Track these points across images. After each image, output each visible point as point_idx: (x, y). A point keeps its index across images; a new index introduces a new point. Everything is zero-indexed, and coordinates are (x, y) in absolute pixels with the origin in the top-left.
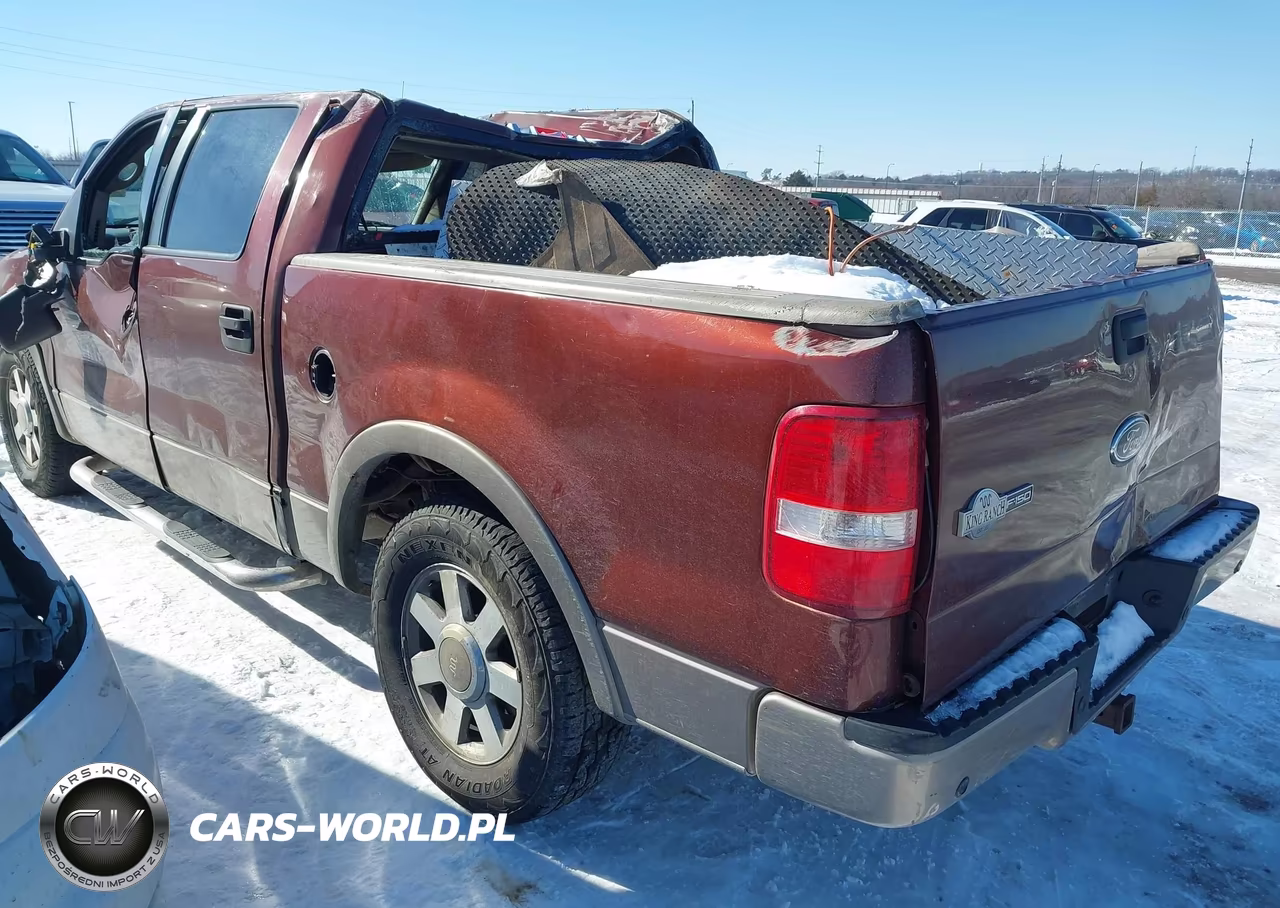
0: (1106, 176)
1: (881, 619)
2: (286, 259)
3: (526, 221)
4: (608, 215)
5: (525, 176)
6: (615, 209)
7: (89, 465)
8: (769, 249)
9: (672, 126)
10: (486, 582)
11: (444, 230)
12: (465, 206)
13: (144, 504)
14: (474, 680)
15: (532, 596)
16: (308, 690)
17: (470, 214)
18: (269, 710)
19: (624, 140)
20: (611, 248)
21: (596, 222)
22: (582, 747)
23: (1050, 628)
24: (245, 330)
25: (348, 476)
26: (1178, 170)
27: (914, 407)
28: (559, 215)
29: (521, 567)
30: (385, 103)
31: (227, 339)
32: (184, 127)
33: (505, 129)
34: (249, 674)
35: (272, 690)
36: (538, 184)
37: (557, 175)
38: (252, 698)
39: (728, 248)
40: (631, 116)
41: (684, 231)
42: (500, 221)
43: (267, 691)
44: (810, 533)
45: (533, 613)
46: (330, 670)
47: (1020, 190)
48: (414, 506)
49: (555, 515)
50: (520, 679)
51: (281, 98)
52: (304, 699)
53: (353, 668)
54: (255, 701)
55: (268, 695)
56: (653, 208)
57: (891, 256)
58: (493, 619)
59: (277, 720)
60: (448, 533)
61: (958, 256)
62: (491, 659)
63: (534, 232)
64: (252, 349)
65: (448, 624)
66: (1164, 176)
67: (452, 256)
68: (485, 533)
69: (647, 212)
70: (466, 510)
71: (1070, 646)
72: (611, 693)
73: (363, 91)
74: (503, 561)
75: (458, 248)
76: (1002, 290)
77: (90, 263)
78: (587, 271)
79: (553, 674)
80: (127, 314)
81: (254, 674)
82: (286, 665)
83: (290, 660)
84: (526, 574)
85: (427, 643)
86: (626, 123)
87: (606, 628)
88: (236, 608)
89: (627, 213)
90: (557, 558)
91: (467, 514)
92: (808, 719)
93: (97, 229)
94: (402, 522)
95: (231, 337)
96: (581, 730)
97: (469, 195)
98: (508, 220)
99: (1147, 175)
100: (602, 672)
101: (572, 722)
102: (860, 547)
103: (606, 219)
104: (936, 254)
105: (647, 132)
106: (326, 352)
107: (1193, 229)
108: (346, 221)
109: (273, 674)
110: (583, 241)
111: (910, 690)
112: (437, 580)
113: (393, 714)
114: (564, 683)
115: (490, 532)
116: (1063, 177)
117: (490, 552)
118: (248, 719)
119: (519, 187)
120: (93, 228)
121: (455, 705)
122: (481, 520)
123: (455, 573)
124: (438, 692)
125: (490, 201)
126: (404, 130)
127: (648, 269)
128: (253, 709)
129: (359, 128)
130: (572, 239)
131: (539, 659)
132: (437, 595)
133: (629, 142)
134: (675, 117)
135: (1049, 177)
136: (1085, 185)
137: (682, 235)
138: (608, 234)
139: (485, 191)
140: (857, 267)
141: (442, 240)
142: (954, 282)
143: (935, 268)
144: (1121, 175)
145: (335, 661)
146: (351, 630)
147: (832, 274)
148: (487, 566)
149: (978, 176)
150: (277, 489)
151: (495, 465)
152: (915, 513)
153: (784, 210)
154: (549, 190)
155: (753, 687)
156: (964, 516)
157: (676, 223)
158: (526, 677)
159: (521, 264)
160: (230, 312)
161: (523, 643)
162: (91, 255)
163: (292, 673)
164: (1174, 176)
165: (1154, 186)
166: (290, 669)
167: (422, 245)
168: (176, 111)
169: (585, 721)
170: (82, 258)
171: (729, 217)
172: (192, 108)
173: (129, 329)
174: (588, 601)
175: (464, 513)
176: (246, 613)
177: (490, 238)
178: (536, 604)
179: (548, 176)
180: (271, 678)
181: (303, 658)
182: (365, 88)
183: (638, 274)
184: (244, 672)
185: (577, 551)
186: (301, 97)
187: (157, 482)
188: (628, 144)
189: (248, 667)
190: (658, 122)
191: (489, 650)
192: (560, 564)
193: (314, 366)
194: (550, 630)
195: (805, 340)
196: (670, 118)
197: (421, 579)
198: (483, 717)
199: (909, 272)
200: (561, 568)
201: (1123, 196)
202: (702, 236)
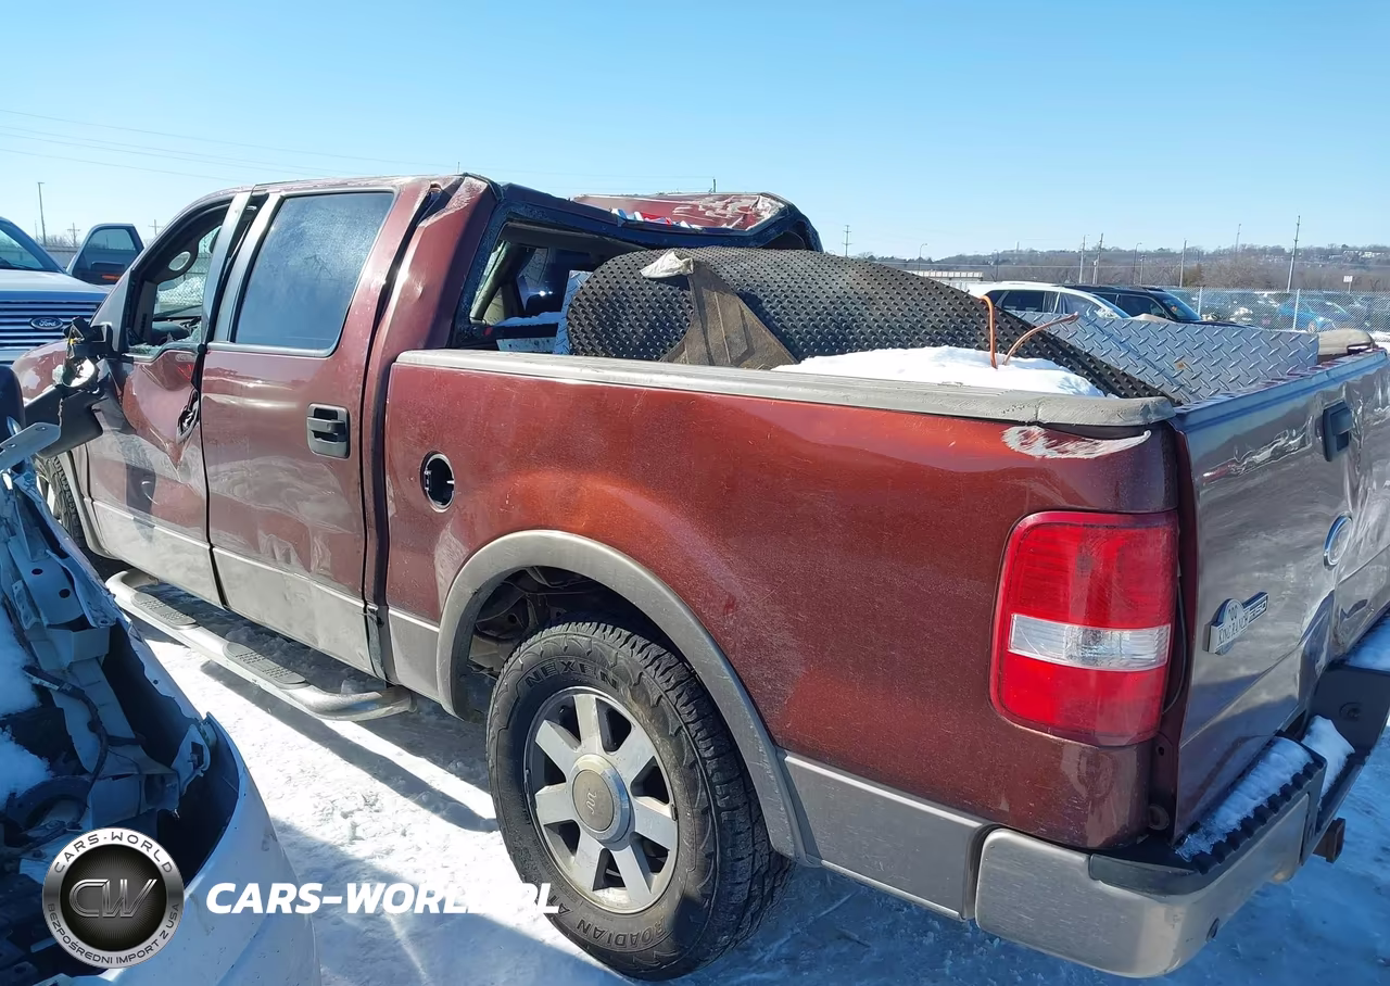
0: (1147, 255)
1: (1124, 747)
2: (390, 356)
3: (654, 314)
4: (744, 306)
5: (651, 266)
6: (751, 300)
7: (124, 580)
8: (921, 340)
9: (776, 211)
10: (636, 708)
11: (563, 324)
12: (587, 299)
13: (197, 624)
14: (617, 818)
15: (692, 722)
16: (400, 831)
17: (592, 307)
18: (359, 855)
19: (724, 226)
20: (748, 340)
21: (730, 315)
22: (750, 891)
23: (1274, 748)
24: (341, 432)
25: (470, 591)
26: (1222, 248)
27: (1167, 514)
28: (691, 308)
29: (679, 689)
30: (493, 188)
31: (314, 443)
32: (255, 213)
33: (608, 214)
34: (332, 814)
35: (359, 833)
36: (666, 275)
37: (688, 264)
38: (339, 842)
39: (876, 340)
40: (729, 200)
41: (827, 322)
42: (625, 314)
43: (354, 833)
44: (1050, 653)
45: (694, 742)
46: (418, 807)
47: (1060, 270)
48: (546, 622)
49: (726, 633)
50: (676, 816)
51: (371, 182)
52: (395, 840)
53: (445, 804)
54: (342, 845)
55: (356, 838)
56: (792, 298)
57: (1055, 348)
58: (640, 748)
59: (370, 867)
60: (589, 653)
61: (1125, 347)
62: (636, 794)
63: (662, 325)
64: (347, 454)
65: (585, 757)
66: (1208, 255)
67: (573, 352)
68: (635, 654)
69: (785, 303)
70: (610, 628)
71: (1300, 769)
72: (792, 833)
73: (466, 175)
74: (656, 684)
75: (580, 343)
76: (1177, 382)
77: (138, 360)
78: (722, 365)
79: (719, 811)
80: (185, 415)
81: (337, 814)
82: (370, 803)
83: (374, 798)
84: (684, 698)
85: (555, 775)
86: (725, 207)
87: (790, 759)
88: (303, 739)
89: (764, 304)
90: (731, 681)
91: (612, 632)
92: (1046, 860)
93: (144, 323)
94: (530, 642)
95: (319, 440)
96: (748, 875)
97: (591, 287)
98: (634, 313)
99: (1190, 254)
100: (782, 809)
101: (740, 863)
102: (1104, 666)
103: (742, 312)
104: (1102, 344)
105: (748, 218)
106: (443, 457)
107: (1246, 310)
108: (455, 315)
109: (357, 814)
110: (717, 334)
111: (1157, 823)
112: (570, 705)
113: (514, 858)
114: (731, 821)
115: (640, 651)
116: (1104, 256)
117: (641, 674)
118: (338, 867)
119: (644, 278)
120: (140, 323)
121: (590, 847)
122: (630, 637)
123: (594, 697)
124: (569, 833)
125: (613, 293)
126: (514, 216)
127: (790, 363)
128: (343, 855)
129: (467, 214)
130: (705, 332)
131: (702, 794)
132: (570, 723)
133: (730, 227)
134: (778, 200)
135: (1089, 256)
136: (1128, 264)
137: (826, 327)
138: (745, 327)
139: (607, 282)
140: (1020, 359)
141: (561, 335)
142: (1124, 374)
143: (1102, 359)
144: (1163, 254)
145: (424, 798)
146: (435, 762)
147: (995, 367)
148: (638, 688)
149: (1013, 256)
150: (372, 606)
151: (655, 578)
152: (1166, 630)
153: (934, 299)
154: (678, 281)
155: (975, 824)
156: (1216, 630)
157: (818, 314)
158: (686, 814)
159: (650, 359)
160: (320, 413)
161: (683, 777)
162: (138, 352)
163: (377, 811)
164: (1218, 255)
165: (1199, 265)
166: (375, 808)
167: (533, 340)
168: (248, 195)
169: (753, 863)
170: (127, 355)
171: (875, 307)
172: (263, 193)
173: (187, 432)
174: (767, 729)
175: (608, 631)
176: (315, 745)
177: (615, 333)
178: (697, 731)
179: (678, 266)
180: (357, 818)
181: (387, 794)
182: (469, 172)
183: (781, 368)
184: (325, 812)
185: (754, 672)
186: (395, 182)
187: (215, 600)
188: (729, 230)
189: (330, 806)
190: (760, 206)
191: (635, 784)
192: (735, 687)
193: (427, 473)
194: (714, 761)
195: (1042, 441)
196: (773, 202)
197: (551, 704)
198: (626, 860)
199: (1075, 364)
200: (737, 692)
201: (1166, 276)
202: (847, 327)
